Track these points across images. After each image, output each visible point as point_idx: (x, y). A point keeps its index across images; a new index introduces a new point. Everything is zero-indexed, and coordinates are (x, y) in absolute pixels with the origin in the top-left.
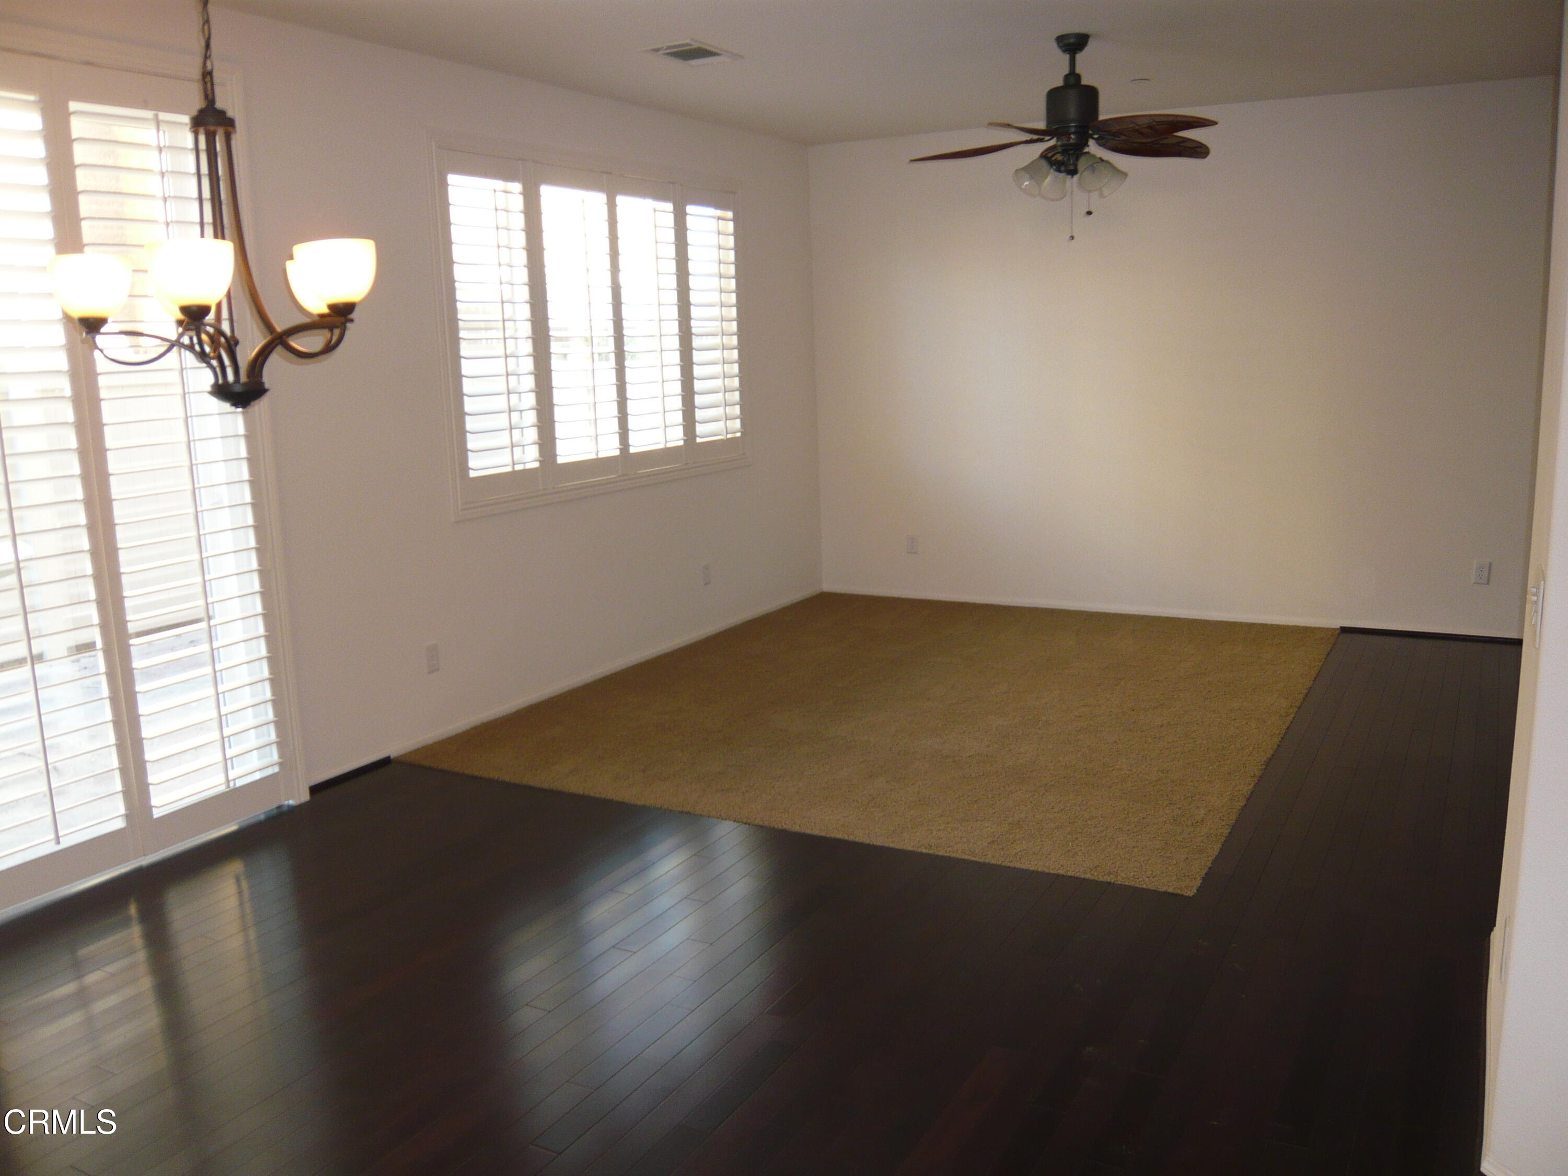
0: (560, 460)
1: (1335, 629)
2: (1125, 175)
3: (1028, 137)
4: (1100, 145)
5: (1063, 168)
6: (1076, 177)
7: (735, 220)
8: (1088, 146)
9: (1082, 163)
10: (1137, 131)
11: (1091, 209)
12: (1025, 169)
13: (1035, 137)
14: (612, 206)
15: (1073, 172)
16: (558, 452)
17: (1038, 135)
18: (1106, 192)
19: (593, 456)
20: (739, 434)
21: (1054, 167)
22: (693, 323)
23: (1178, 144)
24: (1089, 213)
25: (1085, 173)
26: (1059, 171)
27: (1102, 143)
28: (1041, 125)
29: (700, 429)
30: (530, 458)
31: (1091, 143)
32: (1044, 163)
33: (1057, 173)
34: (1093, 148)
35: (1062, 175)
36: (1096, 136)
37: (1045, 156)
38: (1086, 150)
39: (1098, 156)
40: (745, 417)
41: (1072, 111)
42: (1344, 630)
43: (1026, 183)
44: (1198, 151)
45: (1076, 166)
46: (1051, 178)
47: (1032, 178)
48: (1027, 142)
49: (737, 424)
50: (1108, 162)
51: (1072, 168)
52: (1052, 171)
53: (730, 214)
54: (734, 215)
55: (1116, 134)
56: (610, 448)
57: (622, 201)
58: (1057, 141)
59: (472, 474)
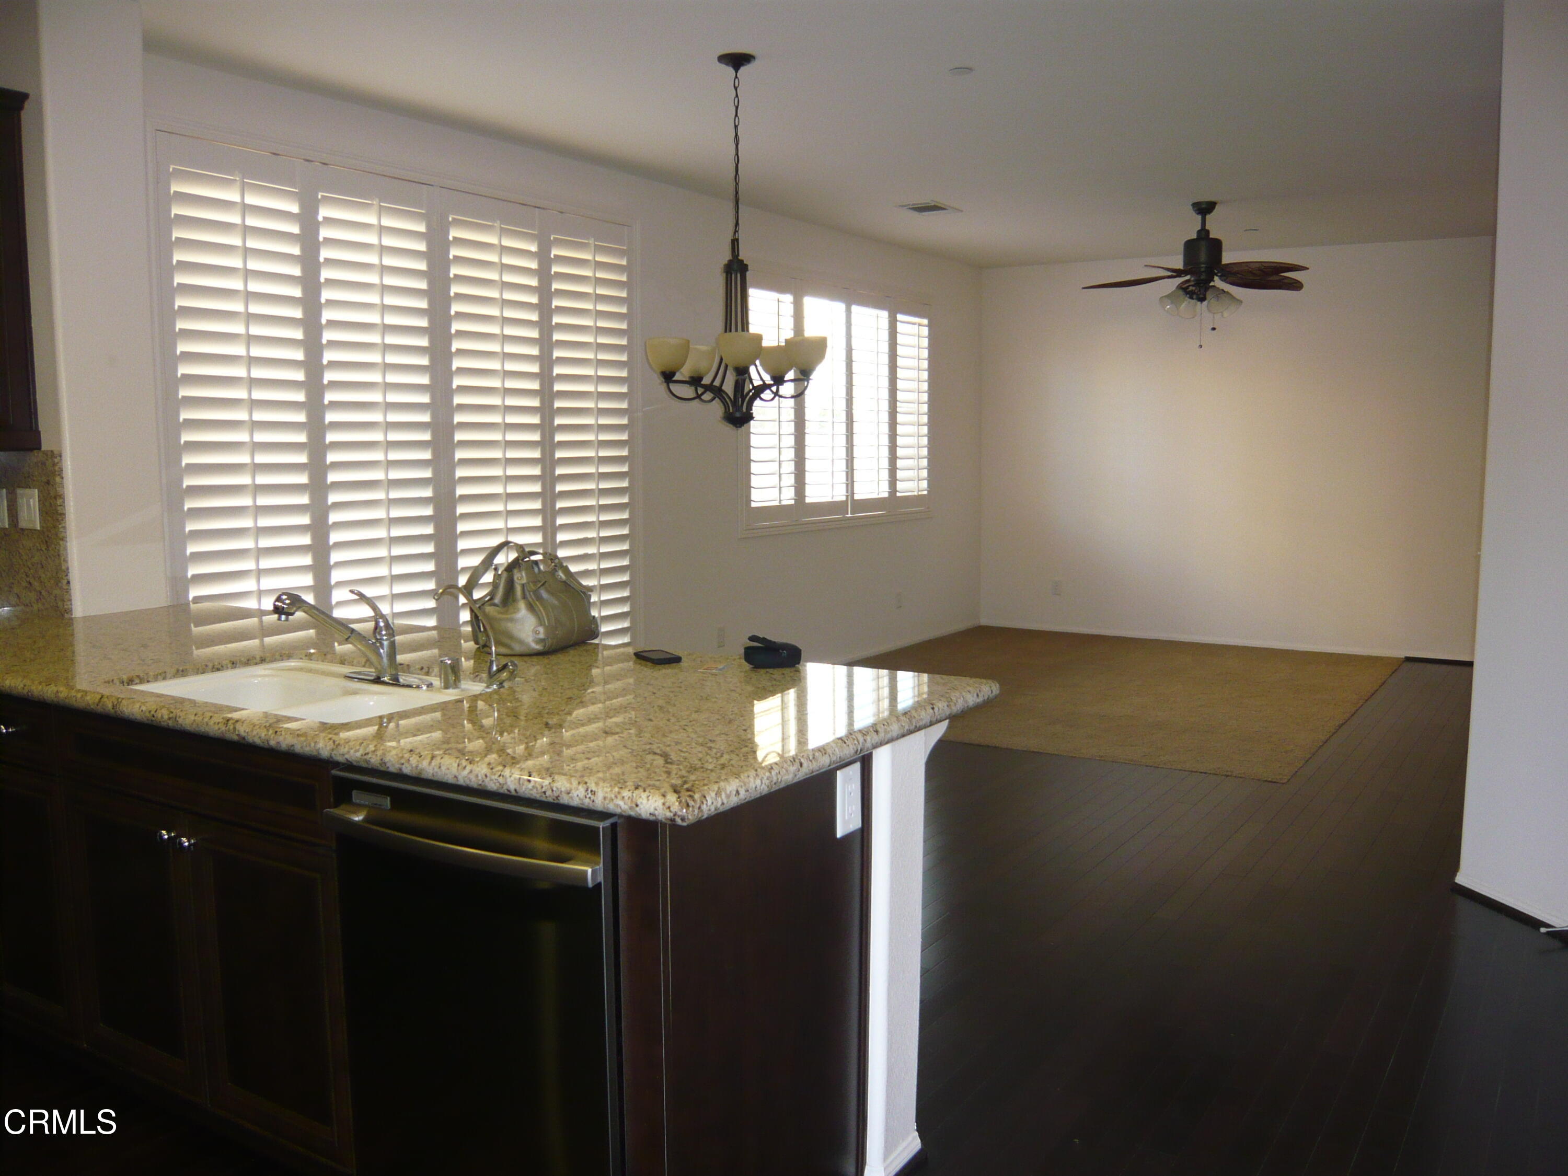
0: (808, 500)
1: (1398, 659)
2: (1240, 302)
3: (1170, 274)
4: (1222, 281)
5: (1195, 297)
6: (1205, 303)
7: (930, 326)
8: (1214, 281)
9: (1209, 295)
10: (1251, 272)
11: (1215, 327)
12: (1168, 296)
13: (1174, 274)
14: (849, 312)
15: (1202, 299)
16: (807, 494)
17: (1178, 273)
18: (1226, 314)
19: (829, 499)
20: (925, 493)
21: (1188, 296)
22: (898, 404)
23: (1279, 281)
24: (1214, 329)
25: (1212, 301)
26: (1191, 298)
27: (1224, 278)
28: (1180, 265)
29: (900, 486)
30: (788, 497)
31: (1216, 278)
32: (1181, 292)
33: (1190, 300)
34: (1217, 282)
35: (1194, 301)
36: (1219, 274)
37: (1183, 288)
38: (1212, 284)
39: (1221, 288)
40: (931, 479)
41: (1203, 257)
42: (1408, 659)
43: (1168, 307)
44: (1296, 286)
45: (1205, 295)
46: (1186, 304)
47: (1172, 303)
48: (1169, 277)
49: (924, 484)
50: (1228, 293)
51: (1201, 296)
52: (1187, 298)
53: (925, 321)
54: (929, 322)
55: (1236, 273)
56: (840, 495)
57: (855, 309)
58: (1191, 278)
59: (753, 505)
